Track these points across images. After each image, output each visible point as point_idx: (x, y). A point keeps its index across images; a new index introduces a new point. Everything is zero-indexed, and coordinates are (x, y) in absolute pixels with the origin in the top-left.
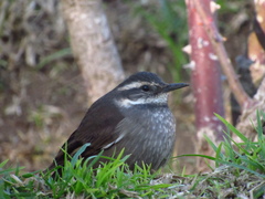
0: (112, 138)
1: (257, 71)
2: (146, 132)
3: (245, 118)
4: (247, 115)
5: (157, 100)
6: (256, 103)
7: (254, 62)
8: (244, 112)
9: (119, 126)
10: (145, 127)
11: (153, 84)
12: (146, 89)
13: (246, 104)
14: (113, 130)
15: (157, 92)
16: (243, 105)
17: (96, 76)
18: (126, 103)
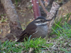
0: (35, 32)
1: (46, 4)
2: (42, 31)
3: (48, 17)
4: (49, 16)
5: (44, 24)
6: (50, 13)
7: (45, 2)
8: (48, 15)
9: (36, 29)
10: (42, 30)
11: (43, 20)
12: (41, 21)
13: (48, 14)
14: (35, 30)
15: (44, 22)
16: (47, 14)
17: (8, 8)
18: (37, 24)
